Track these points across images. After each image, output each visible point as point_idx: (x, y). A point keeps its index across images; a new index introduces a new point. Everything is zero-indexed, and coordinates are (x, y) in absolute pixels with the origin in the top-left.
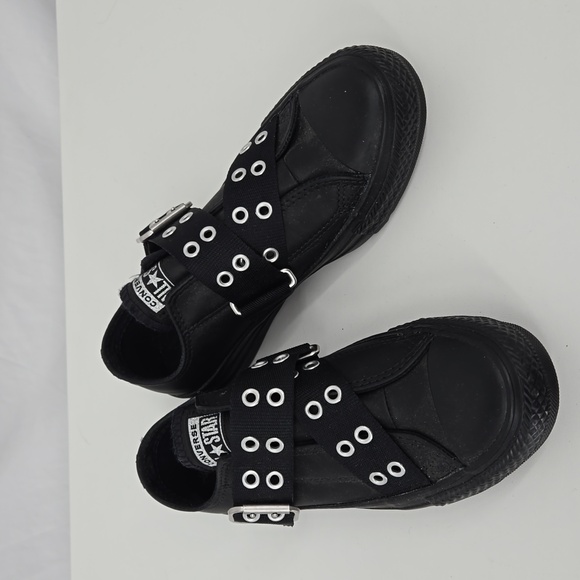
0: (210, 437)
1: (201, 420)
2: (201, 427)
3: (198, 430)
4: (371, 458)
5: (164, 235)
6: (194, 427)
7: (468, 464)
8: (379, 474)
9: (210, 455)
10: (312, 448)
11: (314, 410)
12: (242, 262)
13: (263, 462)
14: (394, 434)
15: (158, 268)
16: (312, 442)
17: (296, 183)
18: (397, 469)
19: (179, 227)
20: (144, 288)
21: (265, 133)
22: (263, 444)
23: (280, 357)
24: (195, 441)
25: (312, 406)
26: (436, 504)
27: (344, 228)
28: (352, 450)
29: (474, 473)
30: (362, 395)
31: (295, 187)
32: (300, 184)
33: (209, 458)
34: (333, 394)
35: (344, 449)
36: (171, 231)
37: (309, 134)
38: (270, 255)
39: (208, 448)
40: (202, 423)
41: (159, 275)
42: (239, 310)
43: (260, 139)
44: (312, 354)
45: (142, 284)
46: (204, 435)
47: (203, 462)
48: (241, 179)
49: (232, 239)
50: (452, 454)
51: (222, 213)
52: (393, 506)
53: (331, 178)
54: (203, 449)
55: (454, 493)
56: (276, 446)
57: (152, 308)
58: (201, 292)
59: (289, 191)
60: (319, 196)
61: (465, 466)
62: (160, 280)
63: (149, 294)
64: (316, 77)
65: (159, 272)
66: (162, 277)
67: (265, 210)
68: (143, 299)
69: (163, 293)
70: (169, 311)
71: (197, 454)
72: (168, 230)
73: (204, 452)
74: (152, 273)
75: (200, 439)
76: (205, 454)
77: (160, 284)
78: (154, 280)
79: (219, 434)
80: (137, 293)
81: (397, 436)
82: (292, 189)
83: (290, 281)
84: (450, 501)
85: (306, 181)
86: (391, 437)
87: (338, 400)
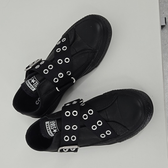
0: (53, 127)
1: (49, 122)
2: (50, 124)
3: (49, 125)
4: (101, 130)
5: (36, 68)
6: (48, 124)
7: (130, 129)
8: (103, 134)
9: (53, 132)
10: (84, 128)
11: (85, 117)
12: (61, 75)
13: (70, 133)
14: (108, 123)
15: (34, 77)
16: (85, 126)
17: (76, 53)
18: (109, 133)
19: (40, 65)
20: (30, 84)
21: (65, 39)
22: (71, 127)
23: (74, 102)
24: (48, 128)
25: (85, 116)
26: (119, 142)
27: (89, 65)
28: (96, 128)
29: (131, 132)
30: (99, 112)
31: (76, 54)
32: (77, 53)
33: (52, 134)
34: (91, 112)
35: (94, 128)
36: (38, 66)
37: (79, 39)
38: (69, 73)
39: (52, 130)
40: (50, 123)
41: (35, 80)
42: (59, 90)
43: (63, 40)
44: (82, 101)
45: (29, 82)
46: (51, 126)
47: (50, 135)
48: (59, 51)
49: (58, 68)
50: (125, 127)
51: (54, 61)
52: (106, 144)
53: (87, 51)
54: (50, 131)
55: (124, 138)
56: (75, 128)
57: (32, 90)
58: (48, 85)
59: (74, 55)
60: (83, 56)
61: (129, 130)
62: (35, 81)
63: (31, 85)
64: (81, 23)
65: (35, 79)
66: (36, 80)
67: (67, 60)
68: (29, 87)
69: (36, 85)
70: (38, 90)
71: (48, 133)
72: (37, 66)
73: (51, 131)
74: (32, 79)
75: (50, 128)
76: (51, 132)
77: (35, 82)
78: (33, 81)
79: (56, 126)
80: (28, 85)
81: (109, 123)
82: (75, 54)
83: (74, 81)
84: (123, 141)
85: (79, 52)
86: (107, 123)
87: (92, 114)
